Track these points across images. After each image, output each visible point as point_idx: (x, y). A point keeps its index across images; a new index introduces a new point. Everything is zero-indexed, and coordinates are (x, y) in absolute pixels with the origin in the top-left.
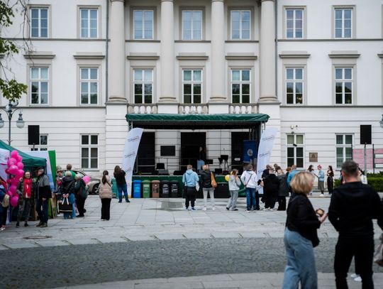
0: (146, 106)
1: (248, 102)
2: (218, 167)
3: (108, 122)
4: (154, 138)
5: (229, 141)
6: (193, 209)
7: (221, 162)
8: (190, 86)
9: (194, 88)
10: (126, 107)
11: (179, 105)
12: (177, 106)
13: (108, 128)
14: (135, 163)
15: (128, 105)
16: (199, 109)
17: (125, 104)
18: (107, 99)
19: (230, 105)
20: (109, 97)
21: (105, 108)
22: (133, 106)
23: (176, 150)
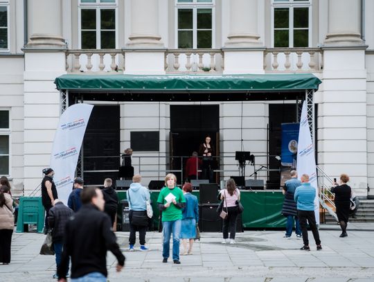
0: (102, 54)
1: (306, 44)
2: (237, 174)
3: (28, 86)
4: (119, 117)
5: (265, 122)
6: (143, 248)
7: (242, 165)
8: (190, 12)
9: (199, 16)
10: (63, 55)
11: (167, 52)
12: (162, 55)
13: (28, 98)
14: (79, 166)
15: (67, 52)
16: (207, 59)
17: (61, 51)
18: (26, 40)
19: (266, 51)
20: (30, 36)
21: (23, 56)
22: (77, 54)
23: (160, 139)
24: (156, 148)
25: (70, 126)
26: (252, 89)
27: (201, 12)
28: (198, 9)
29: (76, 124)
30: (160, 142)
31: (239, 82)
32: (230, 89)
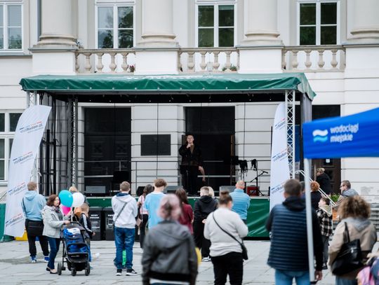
10: (71, 56)
15: (77, 53)
17: (69, 51)
19: (285, 49)
23: (172, 143)
24: (167, 152)
25: (28, 129)
26: (227, 89)
27: (223, 9)
28: (219, 6)
29: (35, 127)
30: (172, 146)
31: (213, 82)
32: (204, 89)
